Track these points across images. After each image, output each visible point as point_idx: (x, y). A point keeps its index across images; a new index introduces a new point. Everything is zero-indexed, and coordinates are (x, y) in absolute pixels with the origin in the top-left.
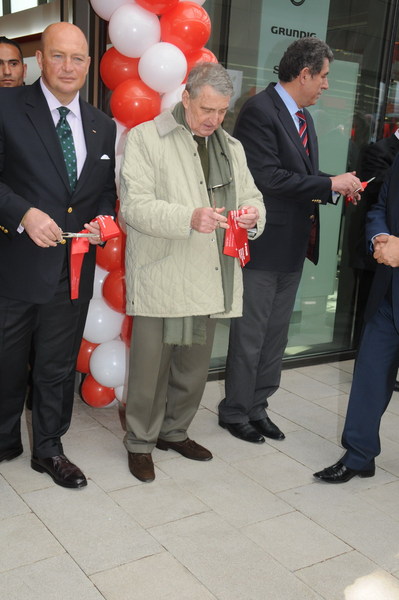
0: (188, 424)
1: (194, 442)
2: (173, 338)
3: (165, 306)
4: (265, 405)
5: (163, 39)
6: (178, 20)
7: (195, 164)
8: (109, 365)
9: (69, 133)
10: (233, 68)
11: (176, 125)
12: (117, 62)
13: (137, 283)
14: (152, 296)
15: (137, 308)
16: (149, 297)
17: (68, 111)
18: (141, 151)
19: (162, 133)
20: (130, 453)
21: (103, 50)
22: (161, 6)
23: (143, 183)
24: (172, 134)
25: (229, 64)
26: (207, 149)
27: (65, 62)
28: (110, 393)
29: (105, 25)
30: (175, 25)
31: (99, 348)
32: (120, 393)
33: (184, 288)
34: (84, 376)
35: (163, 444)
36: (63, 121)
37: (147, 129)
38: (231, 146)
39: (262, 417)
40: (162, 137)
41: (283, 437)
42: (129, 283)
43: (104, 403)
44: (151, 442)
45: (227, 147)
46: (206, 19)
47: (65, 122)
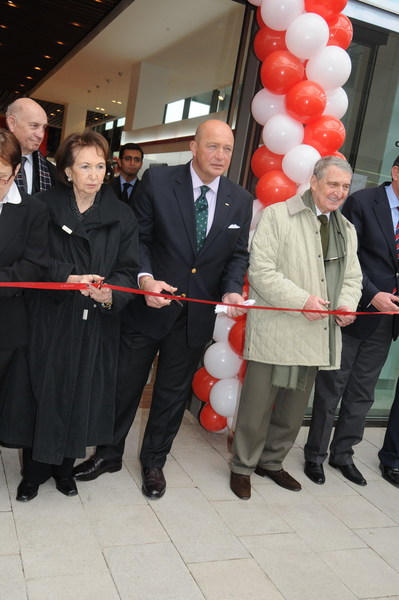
0: (284, 456)
1: (287, 473)
2: (280, 381)
3: (276, 355)
4: (352, 453)
5: (305, 142)
6: (319, 129)
7: (316, 241)
8: (225, 398)
9: (206, 207)
10: (359, 173)
11: (304, 207)
12: (265, 157)
13: (253, 333)
14: (266, 346)
15: (253, 354)
16: (263, 346)
17: (208, 189)
18: (272, 226)
19: (292, 213)
20: (232, 473)
21: (255, 147)
22: (306, 118)
23: (267, 252)
24: (299, 214)
25: (356, 169)
26: (328, 228)
27: (219, 152)
28: (223, 421)
29: (260, 128)
30: (316, 132)
31: (219, 382)
32: (231, 422)
33: (294, 341)
34: (203, 403)
35: (261, 470)
36: (203, 197)
37: (279, 209)
38: (348, 229)
39: (348, 463)
40: (291, 216)
41: (365, 483)
42: (248, 332)
43: (218, 429)
44: (251, 467)
45: (344, 229)
46: (342, 130)
47: (204, 198)
